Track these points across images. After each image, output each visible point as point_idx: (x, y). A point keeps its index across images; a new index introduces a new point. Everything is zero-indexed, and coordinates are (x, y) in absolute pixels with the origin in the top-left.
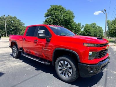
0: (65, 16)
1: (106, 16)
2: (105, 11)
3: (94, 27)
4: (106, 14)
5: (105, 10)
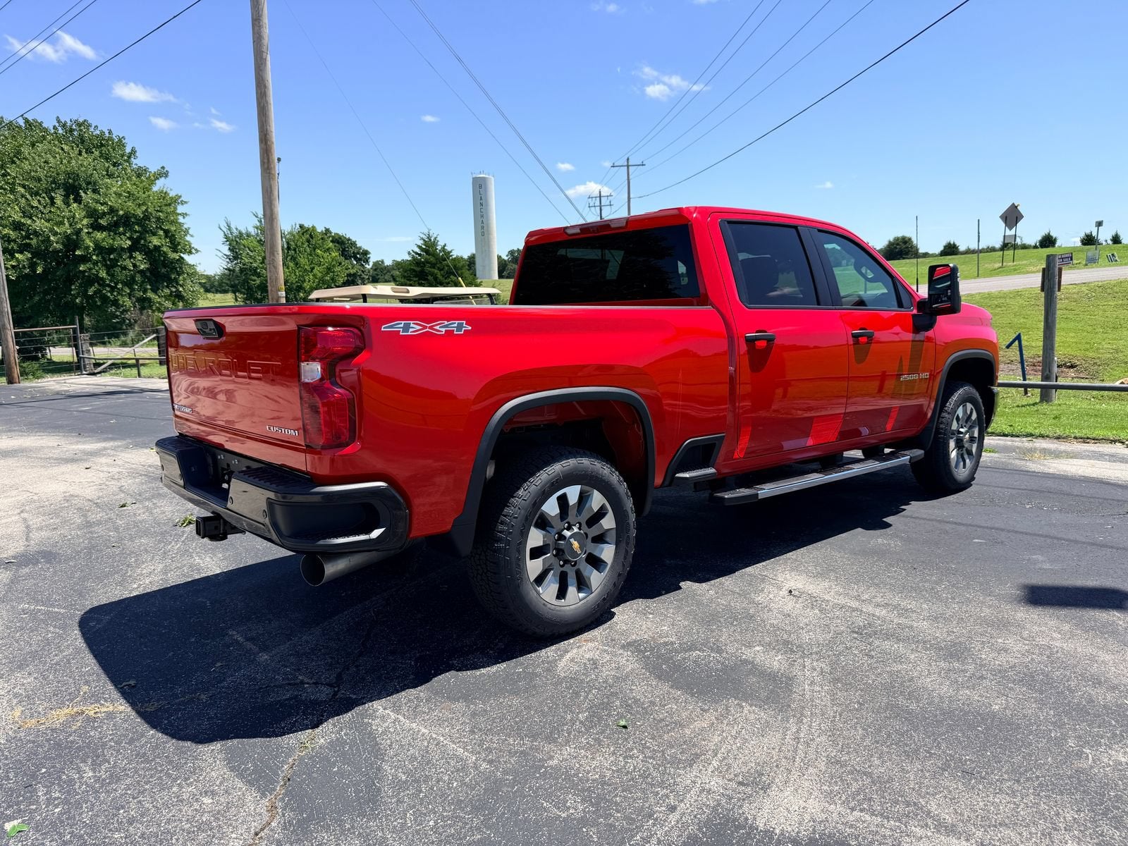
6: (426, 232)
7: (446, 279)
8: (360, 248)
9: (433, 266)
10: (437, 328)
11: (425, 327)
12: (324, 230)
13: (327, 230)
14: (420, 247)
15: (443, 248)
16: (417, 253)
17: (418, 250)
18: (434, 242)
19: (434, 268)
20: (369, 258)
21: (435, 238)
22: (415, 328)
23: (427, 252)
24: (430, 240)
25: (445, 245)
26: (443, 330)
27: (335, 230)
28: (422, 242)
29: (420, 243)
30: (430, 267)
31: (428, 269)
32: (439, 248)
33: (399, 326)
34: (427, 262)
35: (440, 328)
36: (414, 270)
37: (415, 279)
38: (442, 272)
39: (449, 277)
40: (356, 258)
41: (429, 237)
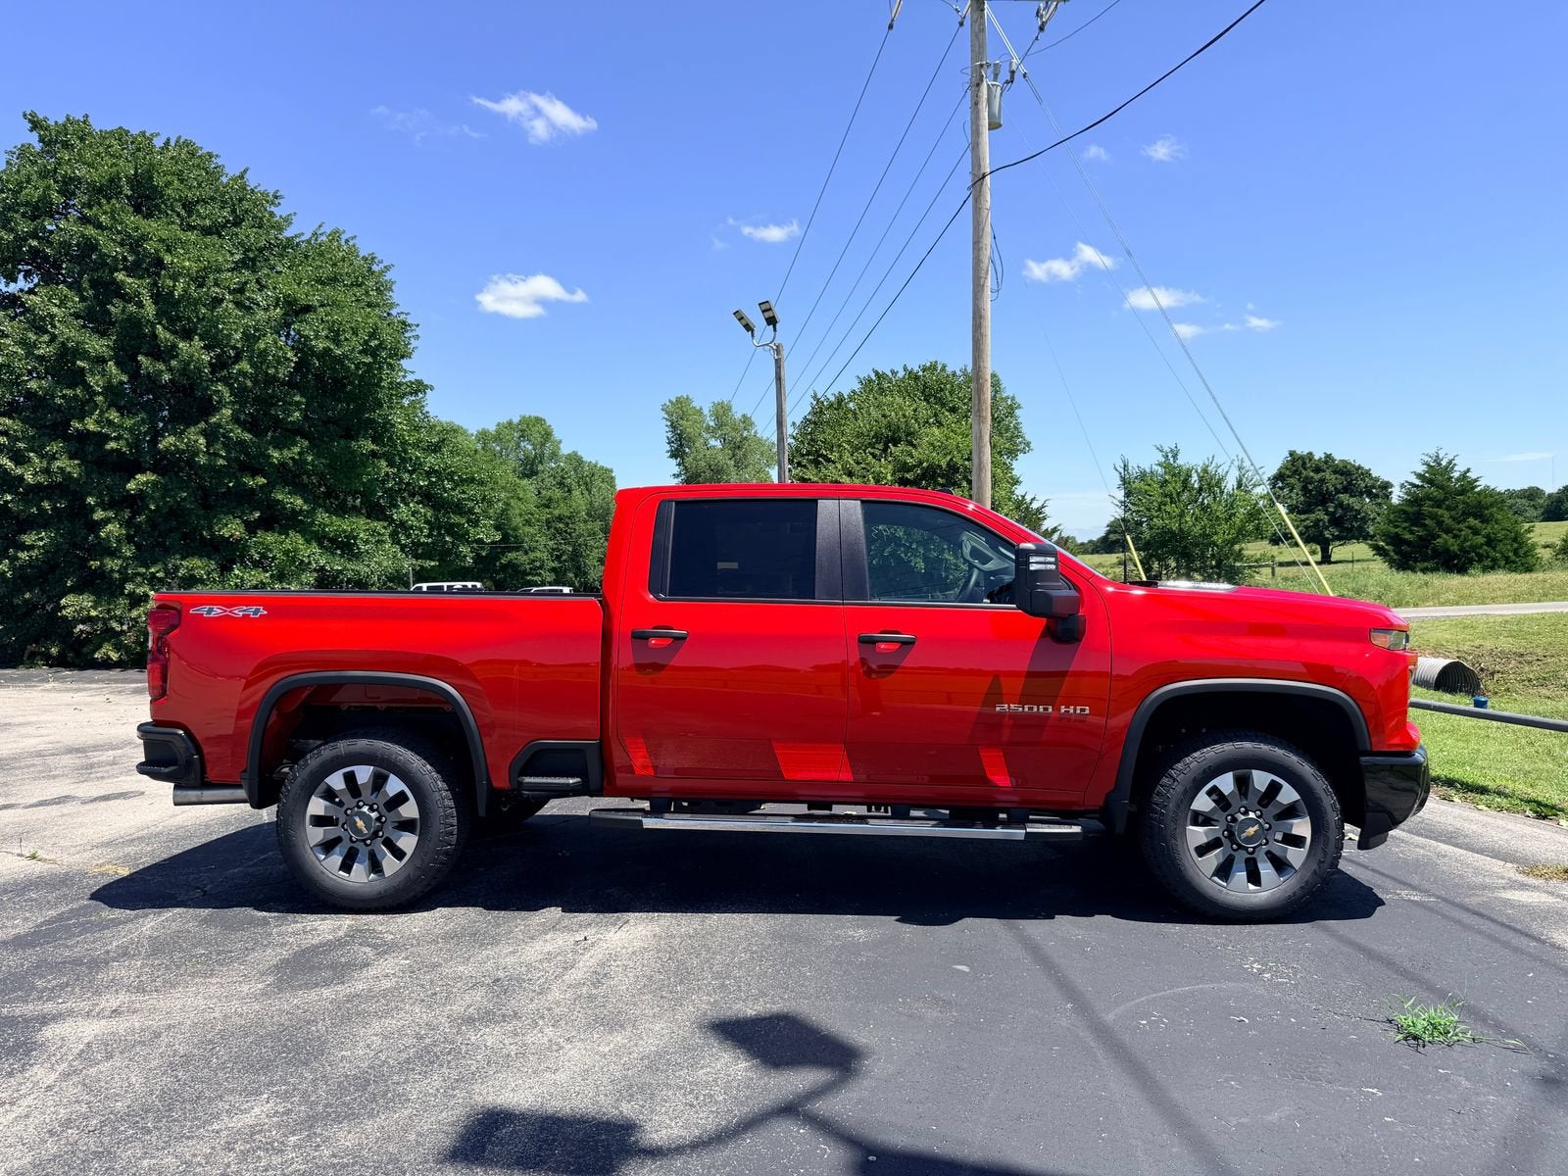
0: (308, 309)
1: (779, 379)
2: (772, 321)
3: (529, 470)
4: (778, 350)
5: (766, 308)
6: (1432, 452)
7: (1459, 523)
8: (1377, 479)
9: (1438, 504)
10: (236, 612)
11: (226, 611)
12: (1323, 456)
13: (1328, 457)
14: (1419, 476)
15: (1464, 476)
16: (1414, 485)
17: (1418, 482)
18: (1447, 467)
19: (1439, 507)
20: (1391, 493)
21: (1450, 462)
22: (217, 611)
23: (1431, 482)
24: (1440, 464)
25: (1468, 470)
26: (241, 614)
27: (1339, 456)
28: (1425, 468)
29: (1421, 469)
30: (1432, 507)
31: (1426, 508)
32: (1456, 475)
33: (204, 610)
34: (1428, 497)
35: (239, 612)
36: (1405, 512)
37: (1405, 525)
38: (1453, 513)
39: (1464, 520)
40: (1370, 494)
41: (1438, 460)
